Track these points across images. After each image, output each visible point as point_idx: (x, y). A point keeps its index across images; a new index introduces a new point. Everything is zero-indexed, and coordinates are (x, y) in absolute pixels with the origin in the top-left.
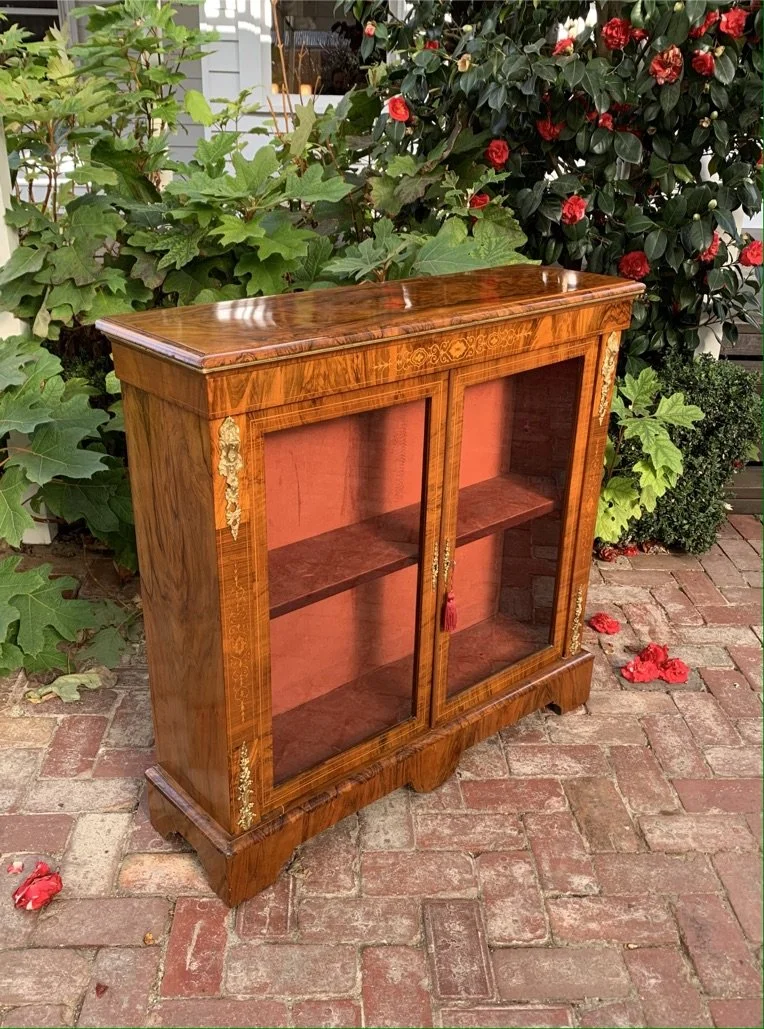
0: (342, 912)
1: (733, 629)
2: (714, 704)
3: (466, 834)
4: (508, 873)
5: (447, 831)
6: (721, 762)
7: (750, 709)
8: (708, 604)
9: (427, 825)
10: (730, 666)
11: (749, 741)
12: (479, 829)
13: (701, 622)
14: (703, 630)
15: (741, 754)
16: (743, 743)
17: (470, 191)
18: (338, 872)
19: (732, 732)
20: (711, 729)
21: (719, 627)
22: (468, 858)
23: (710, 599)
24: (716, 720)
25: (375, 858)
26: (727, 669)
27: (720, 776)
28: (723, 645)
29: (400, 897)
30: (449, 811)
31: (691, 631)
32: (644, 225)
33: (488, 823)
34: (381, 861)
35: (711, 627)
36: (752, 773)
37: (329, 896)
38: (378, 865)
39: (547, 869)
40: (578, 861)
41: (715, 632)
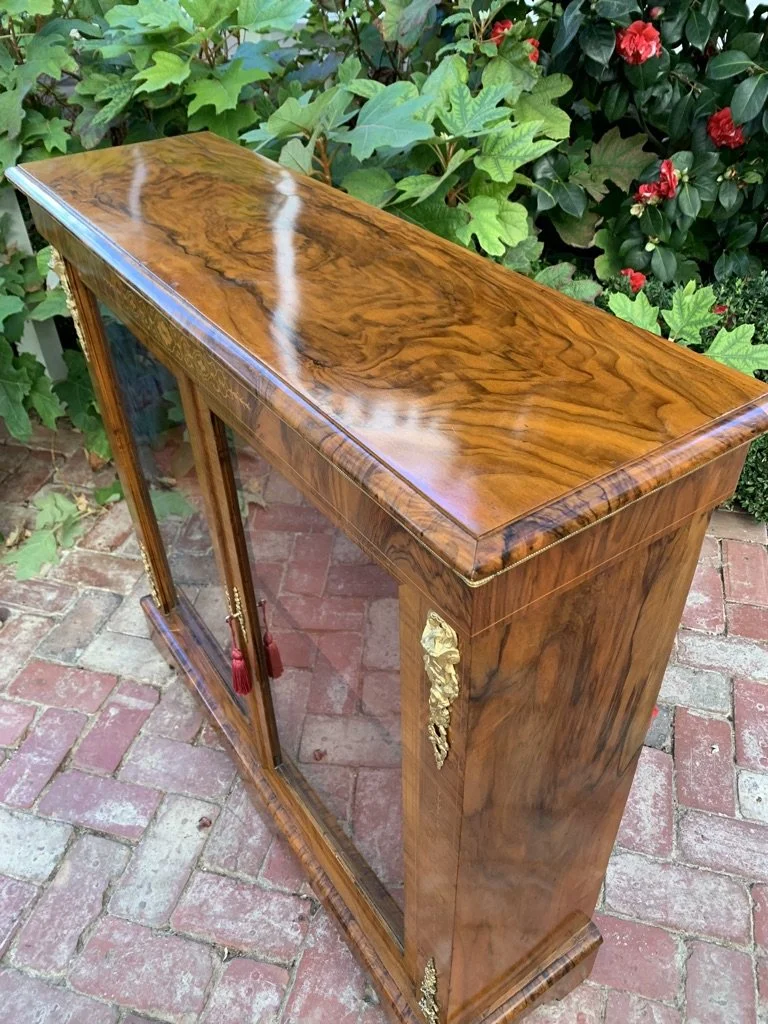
0: (30, 1005)
1: (758, 650)
2: (668, 776)
3: (235, 919)
4: (247, 1001)
5: (219, 908)
6: (624, 884)
7: (714, 797)
8: (746, 599)
9: (200, 892)
10: (723, 713)
11: (684, 854)
12: (256, 914)
13: (720, 629)
14: (714, 644)
15: (659, 874)
16: (674, 854)
17: (484, 15)
18: (61, 939)
19: (667, 833)
20: (639, 819)
21: (740, 642)
22: (217, 960)
23: (751, 592)
24: (655, 805)
25: (112, 928)
26: (717, 717)
27: (610, 909)
28: (732, 674)
29: (105, 1001)
30: (239, 874)
31: (698, 643)
32: (739, 67)
33: (272, 908)
34: (117, 935)
35: (730, 641)
36: (658, 915)
37: (33, 973)
38: (111, 940)
39: (297, 1009)
40: (343, 1008)
41: (731, 648)
